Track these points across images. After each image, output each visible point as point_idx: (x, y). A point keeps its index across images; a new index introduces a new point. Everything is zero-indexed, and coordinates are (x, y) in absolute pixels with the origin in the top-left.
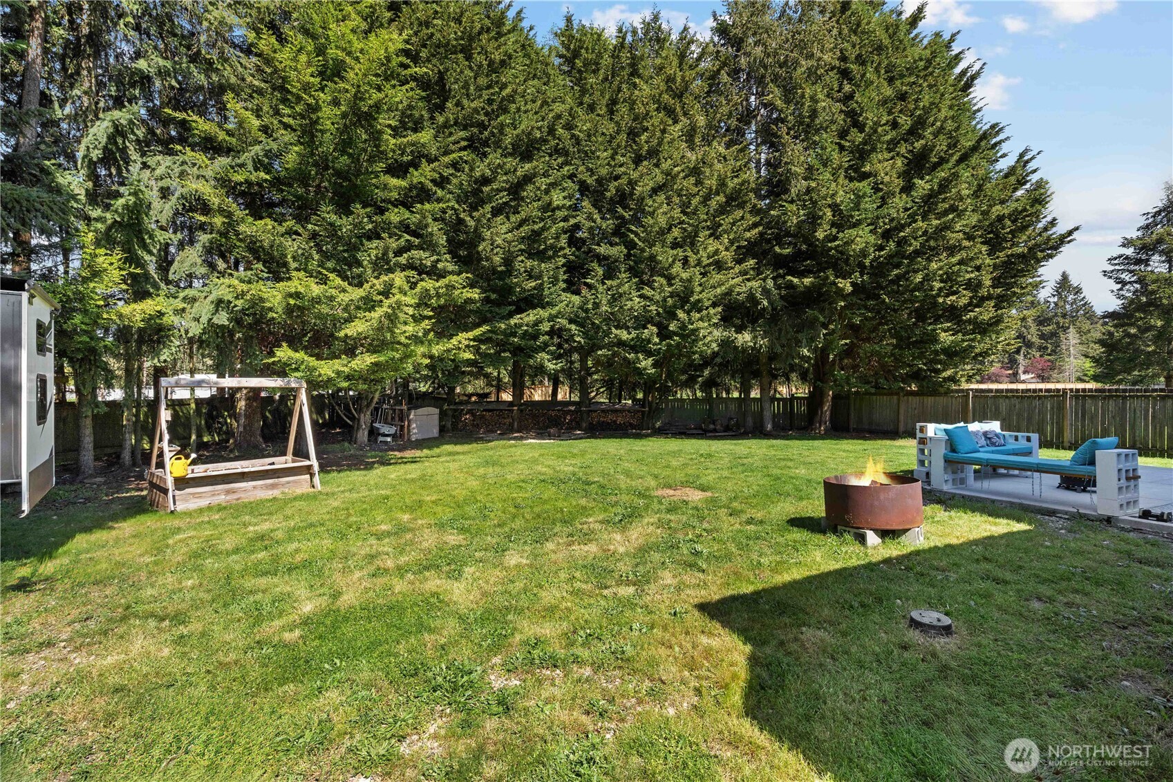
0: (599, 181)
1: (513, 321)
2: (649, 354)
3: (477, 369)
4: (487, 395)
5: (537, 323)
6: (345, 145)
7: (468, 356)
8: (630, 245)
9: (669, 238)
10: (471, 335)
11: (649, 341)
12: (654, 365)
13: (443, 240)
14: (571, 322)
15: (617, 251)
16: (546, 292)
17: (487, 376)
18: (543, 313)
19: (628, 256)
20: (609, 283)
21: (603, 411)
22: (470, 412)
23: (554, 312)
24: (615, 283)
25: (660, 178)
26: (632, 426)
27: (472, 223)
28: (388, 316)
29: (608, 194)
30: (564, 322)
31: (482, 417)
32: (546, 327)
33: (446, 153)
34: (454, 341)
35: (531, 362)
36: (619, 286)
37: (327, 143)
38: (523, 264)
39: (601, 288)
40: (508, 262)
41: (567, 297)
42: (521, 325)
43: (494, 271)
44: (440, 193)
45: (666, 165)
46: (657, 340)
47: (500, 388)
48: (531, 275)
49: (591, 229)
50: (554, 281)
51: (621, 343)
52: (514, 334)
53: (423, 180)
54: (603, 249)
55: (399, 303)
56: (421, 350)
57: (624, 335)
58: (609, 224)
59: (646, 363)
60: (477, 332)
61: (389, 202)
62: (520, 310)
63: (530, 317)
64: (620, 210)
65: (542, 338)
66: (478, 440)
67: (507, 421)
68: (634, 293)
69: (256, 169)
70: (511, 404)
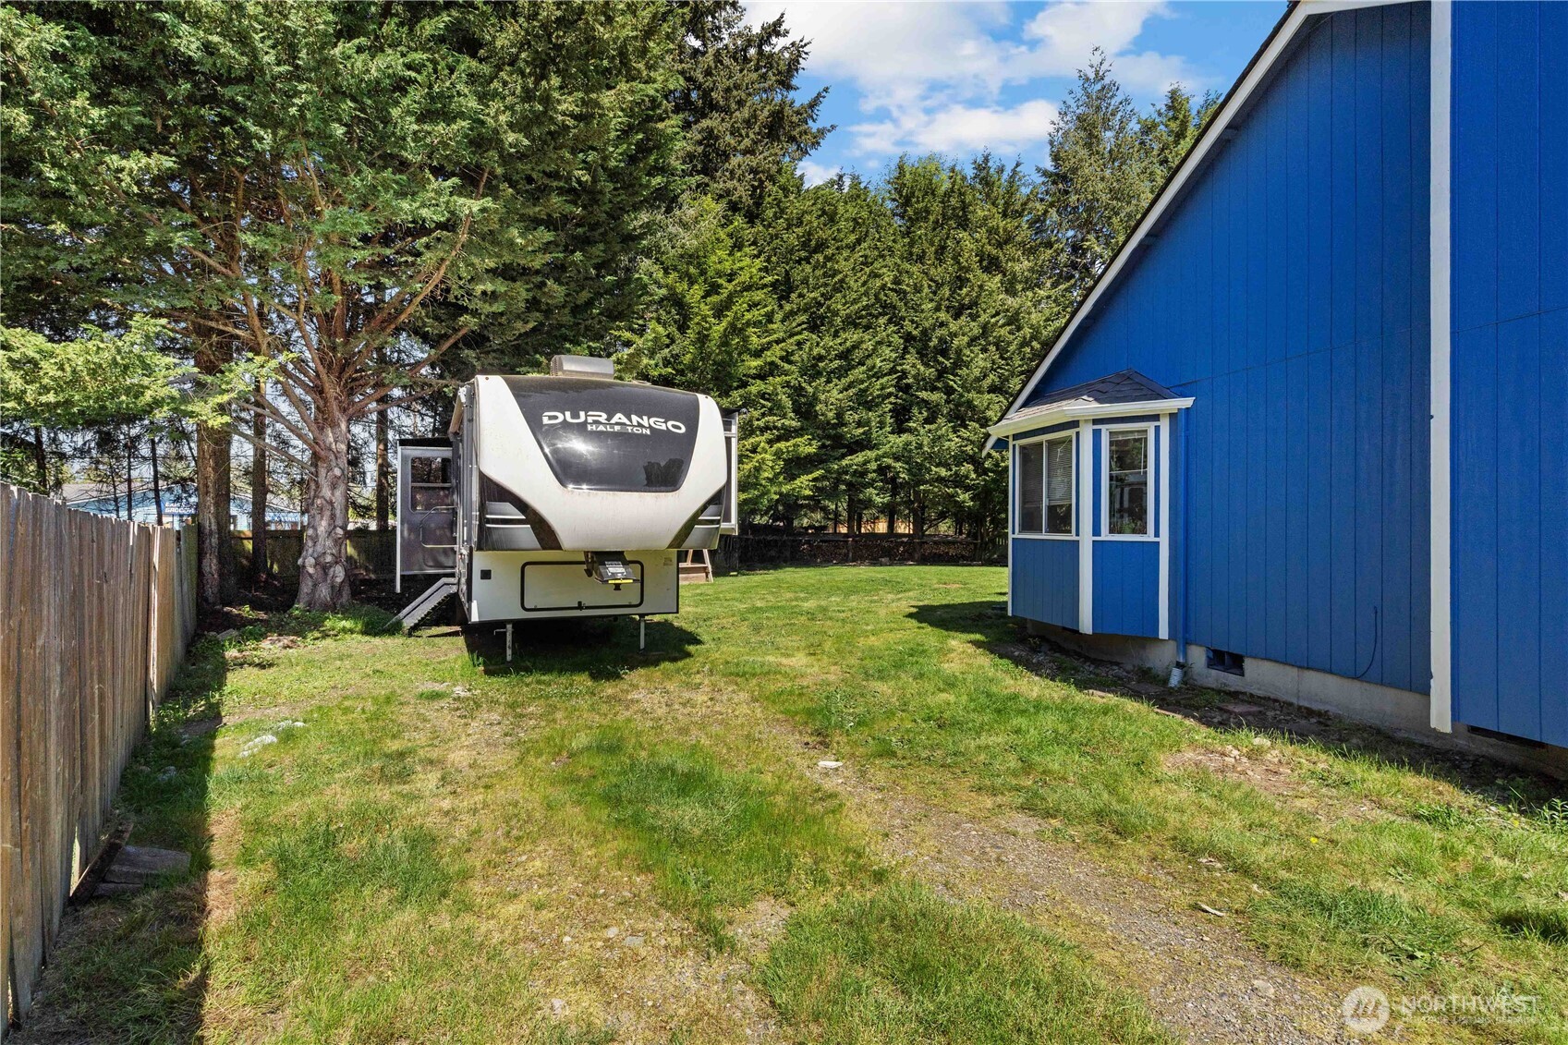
0: (924, 332)
1: (844, 462)
2: (967, 488)
3: (814, 504)
4: (825, 528)
5: (866, 463)
6: (725, 342)
7: (808, 492)
8: (949, 391)
9: (986, 383)
10: (810, 477)
11: (967, 477)
12: (972, 499)
13: (789, 404)
14: (897, 459)
15: (936, 397)
16: (874, 435)
17: (824, 509)
18: (871, 454)
19: (948, 402)
20: (927, 427)
21: (935, 543)
22: (808, 542)
23: (880, 452)
24: (933, 427)
25: (977, 331)
26: (963, 557)
27: (810, 390)
28: (755, 467)
29: (931, 344)
30: (889, 461)
31: (818, 547)
32: (873, 466)
33: (792, 335)
34: (797, 482)
35: (861, 496)
36: (937, 430)
37: (712, 346)
38: (850, 417)
39: (922, 432)
40: (839, 415)
41: (892, 438)
42: (851, 466)
43: (828, 423)
44: (787, 366)
45: (983, 318)
46: (974, 476)
47: (837, 522)
48: (859, 424)
49: (914, 377)
50: (882, 425)
51: (940, 480)
52: (846, 473)
53: (774, 359)
54: (924, 395)
55: (763, 459)
56: (774, 489)
57: (943, 472)
58: (930, 373)
59: (964, 497)
60: (816, 474)
61: (749, 376)
62: (852, 452)
63: (859, 458)
64: (941, 359)
65: (870, 476)
66: (816, 565)
67: (844, 551)
68: (951, 436)
69: (665, 366)
70: (846, 536)
